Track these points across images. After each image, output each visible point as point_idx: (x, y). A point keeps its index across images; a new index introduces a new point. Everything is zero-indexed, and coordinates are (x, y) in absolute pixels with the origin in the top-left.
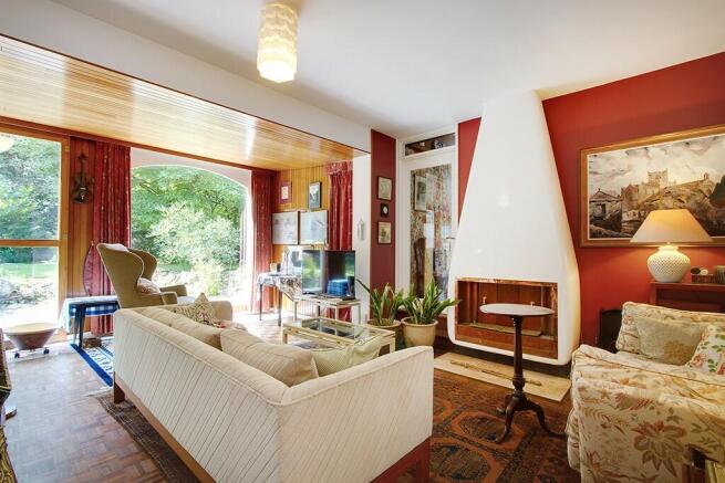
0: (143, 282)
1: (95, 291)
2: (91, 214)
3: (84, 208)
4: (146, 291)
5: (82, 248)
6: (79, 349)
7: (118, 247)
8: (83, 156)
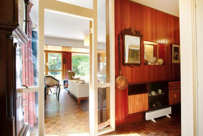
0: (73, 77)
1: (67, 79)
2: (66, 65)
3: (65, 64)
4: (73, 78)
5: (65, 71)
6: (65, 88)
7: (70, 71)
8: (65, 55)
